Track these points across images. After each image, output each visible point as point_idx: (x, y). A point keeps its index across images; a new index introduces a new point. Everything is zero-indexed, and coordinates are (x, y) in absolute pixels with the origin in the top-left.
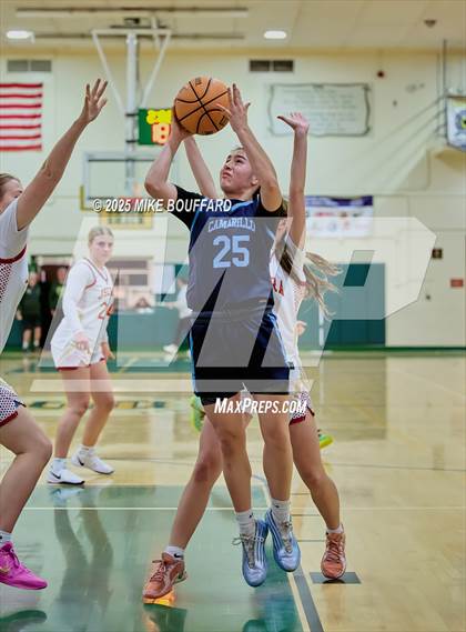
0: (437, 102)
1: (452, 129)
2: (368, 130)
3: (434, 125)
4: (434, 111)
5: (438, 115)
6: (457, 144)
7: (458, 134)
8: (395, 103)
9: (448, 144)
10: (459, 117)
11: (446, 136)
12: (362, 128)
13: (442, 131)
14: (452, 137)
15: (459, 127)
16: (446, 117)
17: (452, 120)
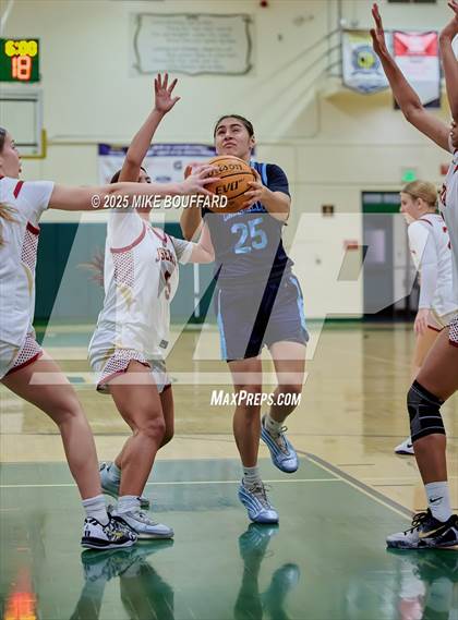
0: (328, 37)
1: (348, 68)
2: (249, 68)
3: (325, 63)
4: (325, 47)
5: (329, 52)
6: (355, 85)
7: (354, 74)
8: (280, 38)
9: (344, 85)
10: (355, 54)
11: (341, 76)
12: (243, 66)
13: (335, 70)
14: (348, 77)
15: (356, 66)
16: (341, 54)
17: (348, 57)
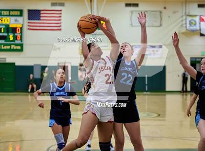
0: (182, 17)
1: (188, 25)
2: (161, 25)
3: (181, 24)
4: (181, 19)
5: (182, 21)
6: (190, 29)
7: (190, 27)
8: (169, 17)
9: (187, 30)
10: (190, 21)
11: (186, 27)
12: (159, 24)
13: (185, 25)
14: (188, 28)
15: (190, 24)
16: (186, 21)
17: (188, 22)
